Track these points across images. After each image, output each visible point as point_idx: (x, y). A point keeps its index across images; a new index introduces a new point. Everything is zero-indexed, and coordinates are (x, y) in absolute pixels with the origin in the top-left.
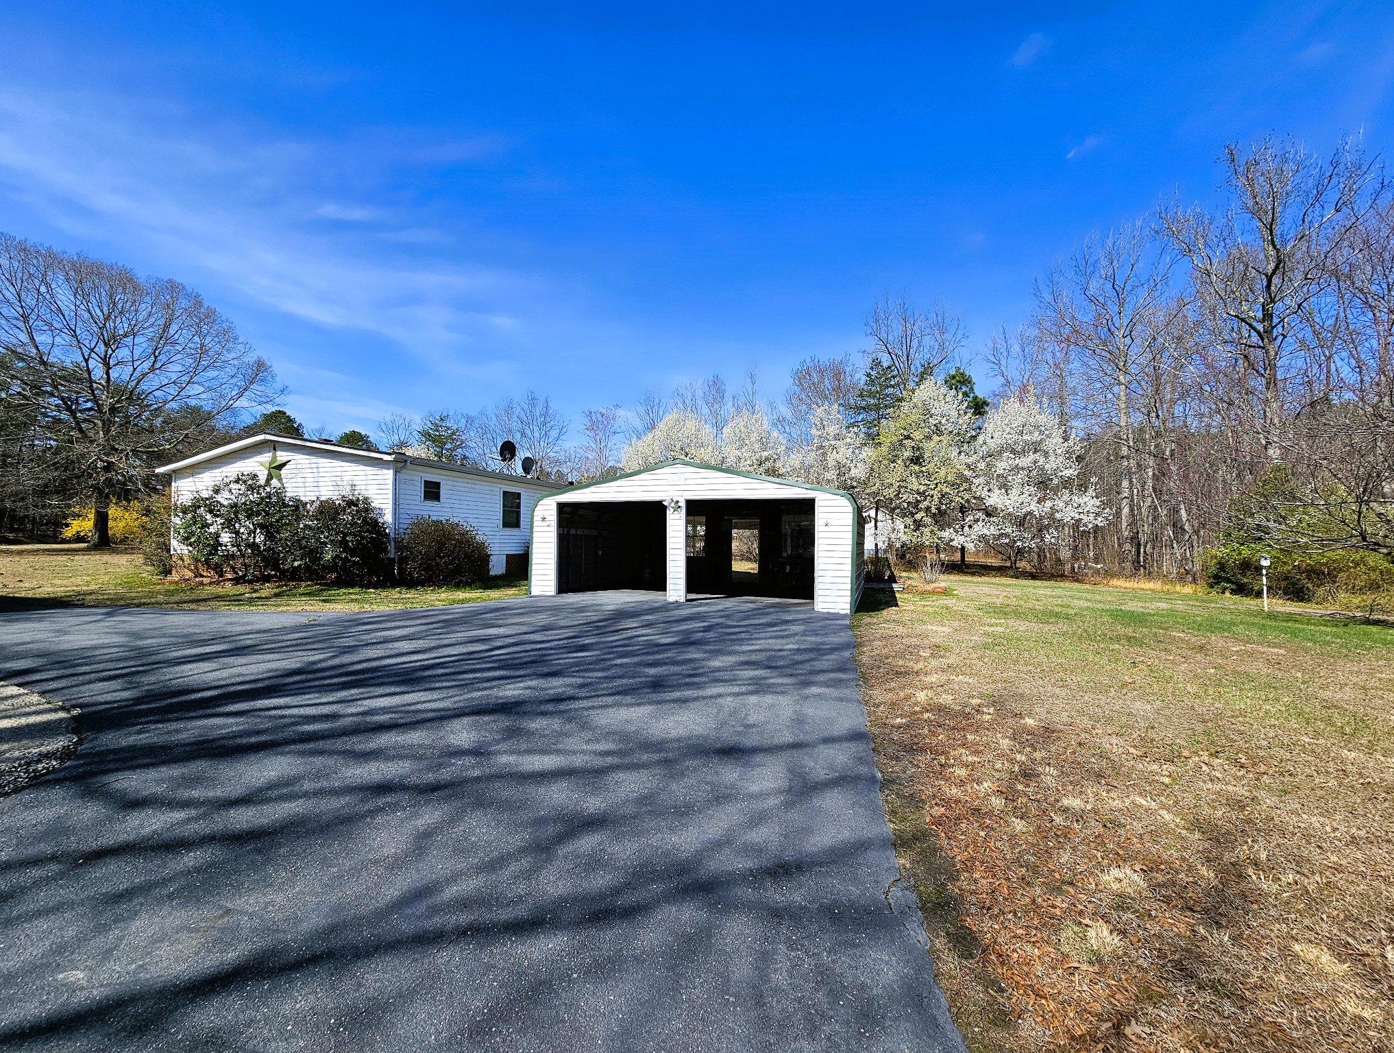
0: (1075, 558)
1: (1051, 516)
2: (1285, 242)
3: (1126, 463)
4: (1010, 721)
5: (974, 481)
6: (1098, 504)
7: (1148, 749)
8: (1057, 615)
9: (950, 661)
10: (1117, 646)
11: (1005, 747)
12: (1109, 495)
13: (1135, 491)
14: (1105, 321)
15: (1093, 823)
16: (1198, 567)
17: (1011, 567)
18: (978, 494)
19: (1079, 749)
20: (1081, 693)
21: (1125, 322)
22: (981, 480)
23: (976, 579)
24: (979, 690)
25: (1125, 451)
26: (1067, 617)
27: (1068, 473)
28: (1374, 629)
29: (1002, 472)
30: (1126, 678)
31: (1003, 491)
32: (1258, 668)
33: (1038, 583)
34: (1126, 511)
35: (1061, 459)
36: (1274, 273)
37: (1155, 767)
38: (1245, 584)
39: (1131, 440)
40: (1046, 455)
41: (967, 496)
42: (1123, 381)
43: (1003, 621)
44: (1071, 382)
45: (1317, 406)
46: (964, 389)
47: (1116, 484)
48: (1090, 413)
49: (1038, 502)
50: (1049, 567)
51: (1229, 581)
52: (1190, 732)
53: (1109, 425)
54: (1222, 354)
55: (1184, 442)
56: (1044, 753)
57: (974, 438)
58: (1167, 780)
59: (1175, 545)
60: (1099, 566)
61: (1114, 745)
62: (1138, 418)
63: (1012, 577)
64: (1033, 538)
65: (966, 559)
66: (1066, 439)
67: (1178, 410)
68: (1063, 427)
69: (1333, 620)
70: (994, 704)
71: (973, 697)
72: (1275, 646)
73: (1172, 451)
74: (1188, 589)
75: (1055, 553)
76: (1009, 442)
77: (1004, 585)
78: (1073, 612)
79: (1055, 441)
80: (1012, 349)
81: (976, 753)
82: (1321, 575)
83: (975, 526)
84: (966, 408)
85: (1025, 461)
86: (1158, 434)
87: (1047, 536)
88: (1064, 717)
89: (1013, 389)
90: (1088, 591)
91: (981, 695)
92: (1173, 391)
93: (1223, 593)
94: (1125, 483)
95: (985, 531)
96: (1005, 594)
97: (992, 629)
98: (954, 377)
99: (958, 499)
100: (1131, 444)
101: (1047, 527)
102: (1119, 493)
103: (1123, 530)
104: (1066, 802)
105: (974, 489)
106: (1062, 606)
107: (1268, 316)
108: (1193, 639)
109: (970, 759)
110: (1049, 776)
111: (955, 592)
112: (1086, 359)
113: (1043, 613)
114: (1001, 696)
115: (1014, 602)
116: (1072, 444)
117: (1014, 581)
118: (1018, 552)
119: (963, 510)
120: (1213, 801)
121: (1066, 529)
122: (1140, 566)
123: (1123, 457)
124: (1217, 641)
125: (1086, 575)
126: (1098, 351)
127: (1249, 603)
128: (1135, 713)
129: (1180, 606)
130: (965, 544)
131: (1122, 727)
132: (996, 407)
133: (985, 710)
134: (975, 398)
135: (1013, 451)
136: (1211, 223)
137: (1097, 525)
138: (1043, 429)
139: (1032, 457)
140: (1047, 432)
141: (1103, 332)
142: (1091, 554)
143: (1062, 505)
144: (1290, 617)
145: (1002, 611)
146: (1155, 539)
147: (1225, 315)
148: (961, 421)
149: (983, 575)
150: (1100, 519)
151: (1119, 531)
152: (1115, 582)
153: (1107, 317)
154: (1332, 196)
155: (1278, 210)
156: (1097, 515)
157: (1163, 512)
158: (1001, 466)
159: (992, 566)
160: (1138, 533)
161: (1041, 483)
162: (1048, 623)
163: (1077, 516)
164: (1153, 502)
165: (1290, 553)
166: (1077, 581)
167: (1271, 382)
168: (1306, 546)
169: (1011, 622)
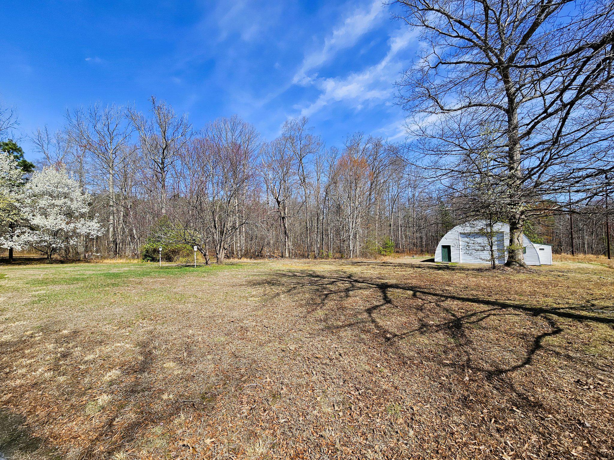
0: (86, 251)
1: (74, 231)
2: (168, 140)
3: (112, 209)
4: (54, 335)
5: (22, 209)
6: (99, 226)
7: (121, 325)
8: (77, 279)
9: (7, 317)
10: (107, 288)
11: (51, 348)
12: (104, 222)
13: (116, 221)
14: (104, 144)
15: (99, 361)
16: (139, 252)
17: (48, 258)
18: (25, 217)
19: (91, 335)
20: (92, 312)
21: (114, 147)
22: (28, 209)
23: (21, 267)
24: (31, 326)
25: (111, 203)
26: (83, 280)
27: (83, 210)
28: (187, 268)
29: (43, 206)
30: (112, 300)
31: (44, 216)
32: (158, 286)
33: (65, 265)
34: (111, 229)
35: (80, 203)
36: (165, 149)
37: (124, 330)
38: (154, 258)
39: (114, 199)
40: (72, 200)
41: (16, 218)
42: (111, 173)
43: (45, 287)
44: (87, 167)
45: (176, 197)
46: (15, 154)
47: (107, 217)
48: (95, 183)
49: (66, 224)
50: (71, 256)
51: (150, 257)
52: (136, 314)
53: (105, 190)
54: (149, 172)
55: (135, 203)
56: (74, 343)
57: (23, 184)
58: (128, 334)
59: (131, 244)
60: (98, 254)
61: (108, 329)
62: (117, 190)
63: (48, 263)
64: (62, 242)
65: (14, 256)
66: (83, 194)
67: (133, 190)
68: (82, 188)
69: (179, 267)
70: (42, 330)
71: (27, 331)
72: (163, 278)
73: (131, 205)
74: (136, 261)
75: (75, 249)
76: (49, 190)
77: (44, 268)
78: (86, 277)
79: (77, 194)
80: (51, 141)
81: (33, 357)
82: (175, 252)
83: (22, 236)
84: (17, 165)
85: (60, 202)
86: (125, 198)
87: (71, 241)
88: (84, 324)
89: (51, 162)
90: (93, 266)
91: (32, 329)
92: (132, 181)
93: (148, 261)
94: (111, 217)
95: (30, 239)
96: (45, 273)
97: (37, 293)
98: (7, 145)
99: (8, 219)
100: (114, 200)
101: (71, 237)
102: (108, 221)
103: (110, 238)
104: (86, 359)
105: (22, 214)
106: (80, 275)
107: (163, 163)
108: (138, 280)
109: (28, 362)
110: (77, 352)
111: (6, 276)
112: (94, 158)
113: (69, 279)
114: (47, 325)
115: (51, 276)
116: (86, 197)
117: (50, 265)
118: (53, 250)
119: (12, 226)
120: (143, 334)
121: (82, 237)
122: (117, 253)
123: (110, 206)
124: (145, 279)
125: (92, 259)
126: (100, 156)
127: (155, 264)
128: (115, 313)
129: (133, 268)
130: (14, 246)
131: (110, 320)
132: (41, 170)
133: (36, 335)
134: (24, 161)
135: (51, 195)
136: (146, 122)
137: (98, 236)
138: (70, 187)
139: (63, 200)
140: (72, 189)
141: (103, 149)
142: (95, 249)
143: (80, 225)
144: (167, 268)
145: (44, 282)
146: (123, 241)
147: (150, 158)
148: (12, 172)
149: (27, 264)
150: (99, 233)
151: (108, 238)
152: (106, 261)
153: (105, 143)
154: (181, 131)
155: (167, 128)
156: (98, 231)
157: (127, 230)
158: (43, 203)
159: (34, 258)
160: (116, 239)
161: (68, 214)
162: (73, 284)
163: (88, 231)
164: (123, 226)
165: (168, 245)
166: (87, 262)
167: (163, 186)
168: (172, 243)
169: (50, 287)
